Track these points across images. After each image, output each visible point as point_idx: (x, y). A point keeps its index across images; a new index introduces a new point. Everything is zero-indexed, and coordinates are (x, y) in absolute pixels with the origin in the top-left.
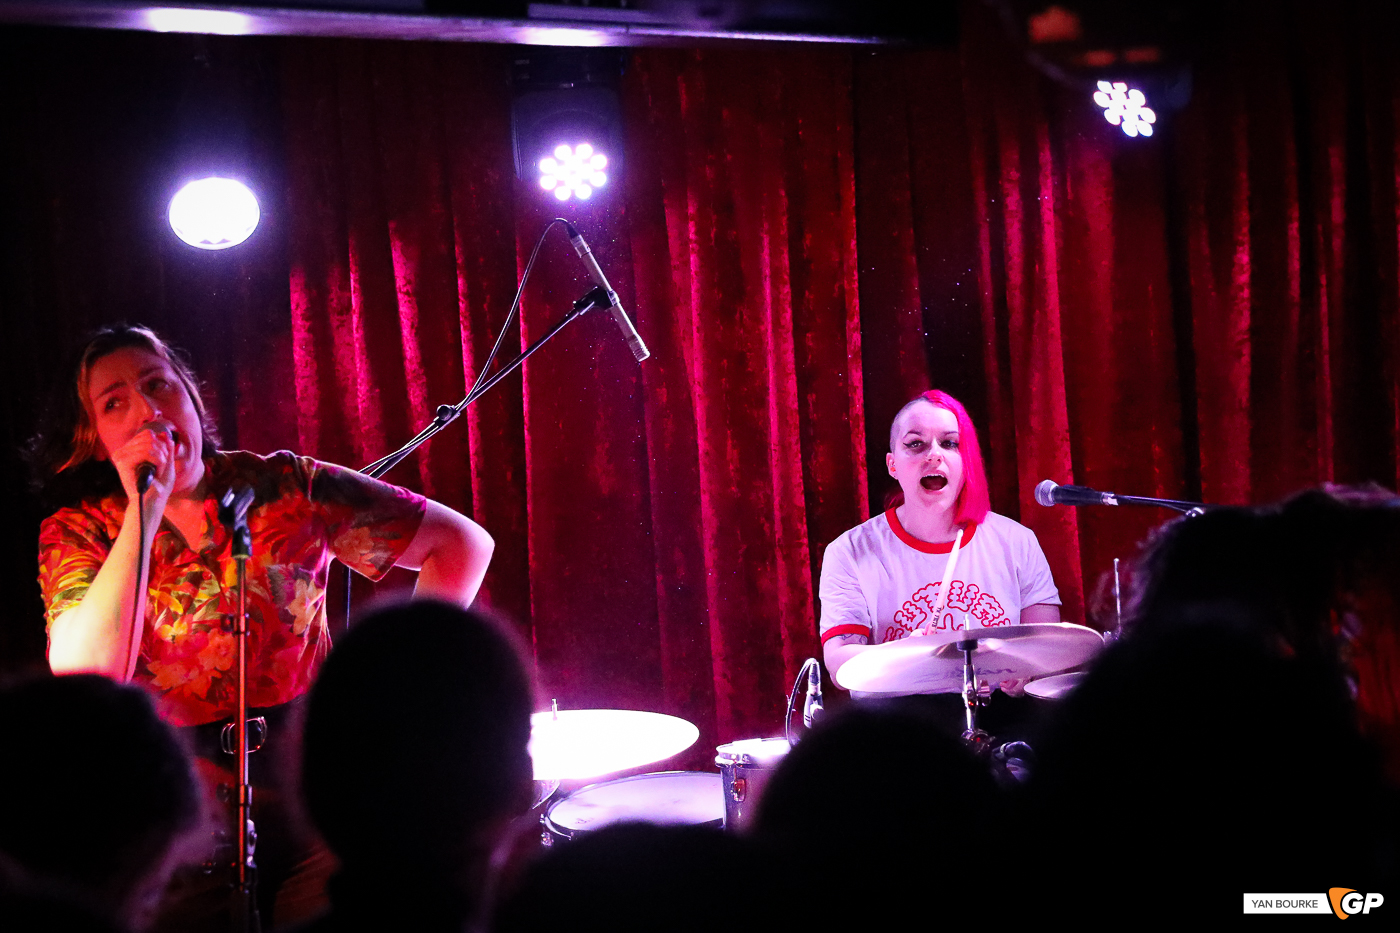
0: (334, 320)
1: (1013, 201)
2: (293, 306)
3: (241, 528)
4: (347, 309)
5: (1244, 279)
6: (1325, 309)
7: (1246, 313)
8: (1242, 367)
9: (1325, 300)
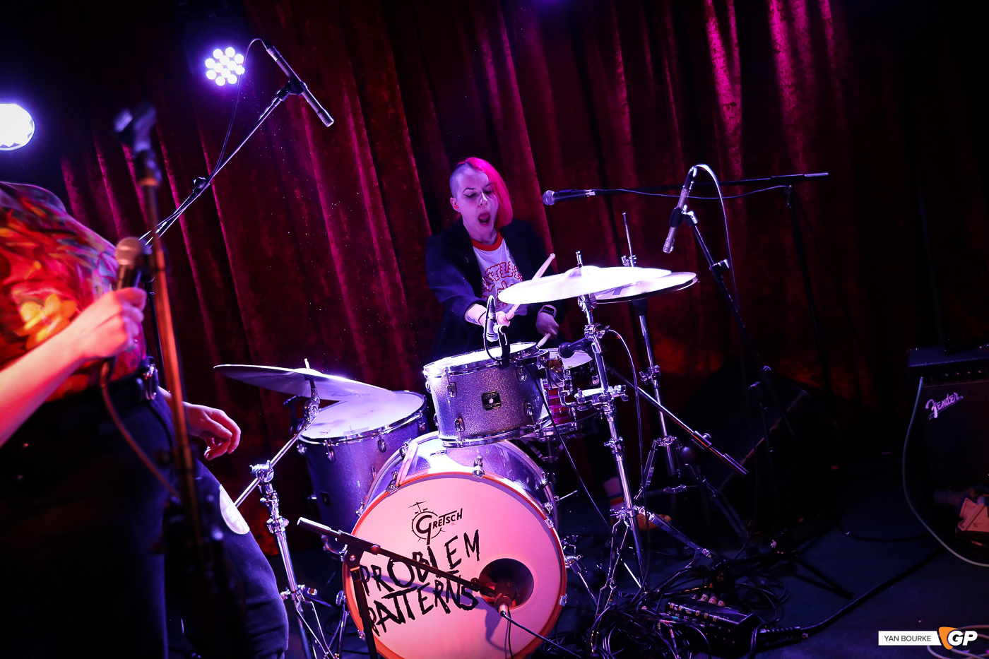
2: (66, 180)
4: (99, 175)
5: (621, 70)
6: (669, 79)
7: (625, 89)
8: (626, 120)
9: (668, 74)
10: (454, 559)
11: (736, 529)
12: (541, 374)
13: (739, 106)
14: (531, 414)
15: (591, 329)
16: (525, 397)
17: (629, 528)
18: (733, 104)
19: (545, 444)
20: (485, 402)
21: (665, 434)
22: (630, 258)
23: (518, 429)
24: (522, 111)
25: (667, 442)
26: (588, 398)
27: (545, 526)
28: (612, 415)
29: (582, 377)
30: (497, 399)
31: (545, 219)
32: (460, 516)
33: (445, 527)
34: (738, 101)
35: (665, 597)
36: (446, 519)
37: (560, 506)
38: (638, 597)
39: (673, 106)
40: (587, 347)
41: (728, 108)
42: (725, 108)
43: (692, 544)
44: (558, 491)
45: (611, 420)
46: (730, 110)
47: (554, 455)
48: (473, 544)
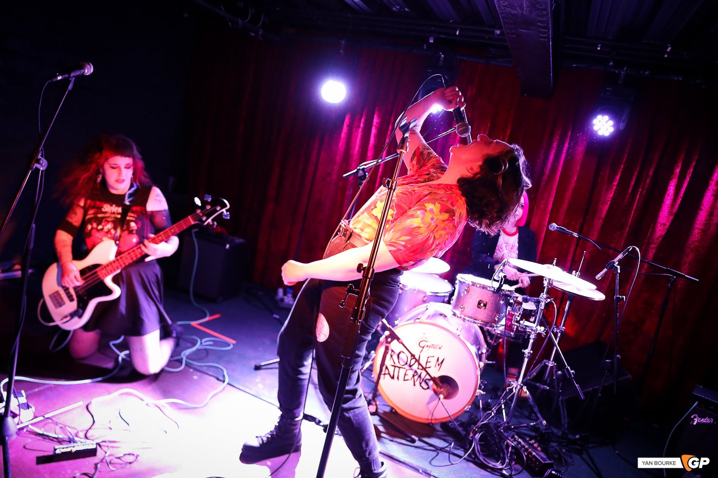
0: (354, 129)
1: (555, 145)
3: (407, 137)
4: (359, 127)
5: (616, 183)
6: (638, 198)
7: (613, 193)
8: (606, 207)
9: (638, 195)
10: (428, 365)
11: (563, 420)
12: (511, 304)
13: (667, 227)
14: (497, 320)
15: (544, 296)
16: (497, 310)
17: (514, 393)
18: (665, 225)
19: (494, 335)
20: (479, 304)
21: (552, 360)
22: (577, 273)
23: (488, 323)
24: (558, 181)
25: (551, 364)
26: (526, 326)
27: (476, 373)
28: (533, 339)
29: (527, 315)
30: (485, 305)
31: (544, 235)
32: (440, 348)
33: (431, 350)
34: (668, 224)
35: (514, 431)
36: (433, 346)
37: (486, 365)
38: (502, 425)
39: (633, 212)
40: (538, 303)
41: (661, 225)
42: (659, 224)
43: (539, 415)
44: (488, 358)
45: (531, 341)
46: (662, 226)
47: (495, 341)
48: (440, 363)
